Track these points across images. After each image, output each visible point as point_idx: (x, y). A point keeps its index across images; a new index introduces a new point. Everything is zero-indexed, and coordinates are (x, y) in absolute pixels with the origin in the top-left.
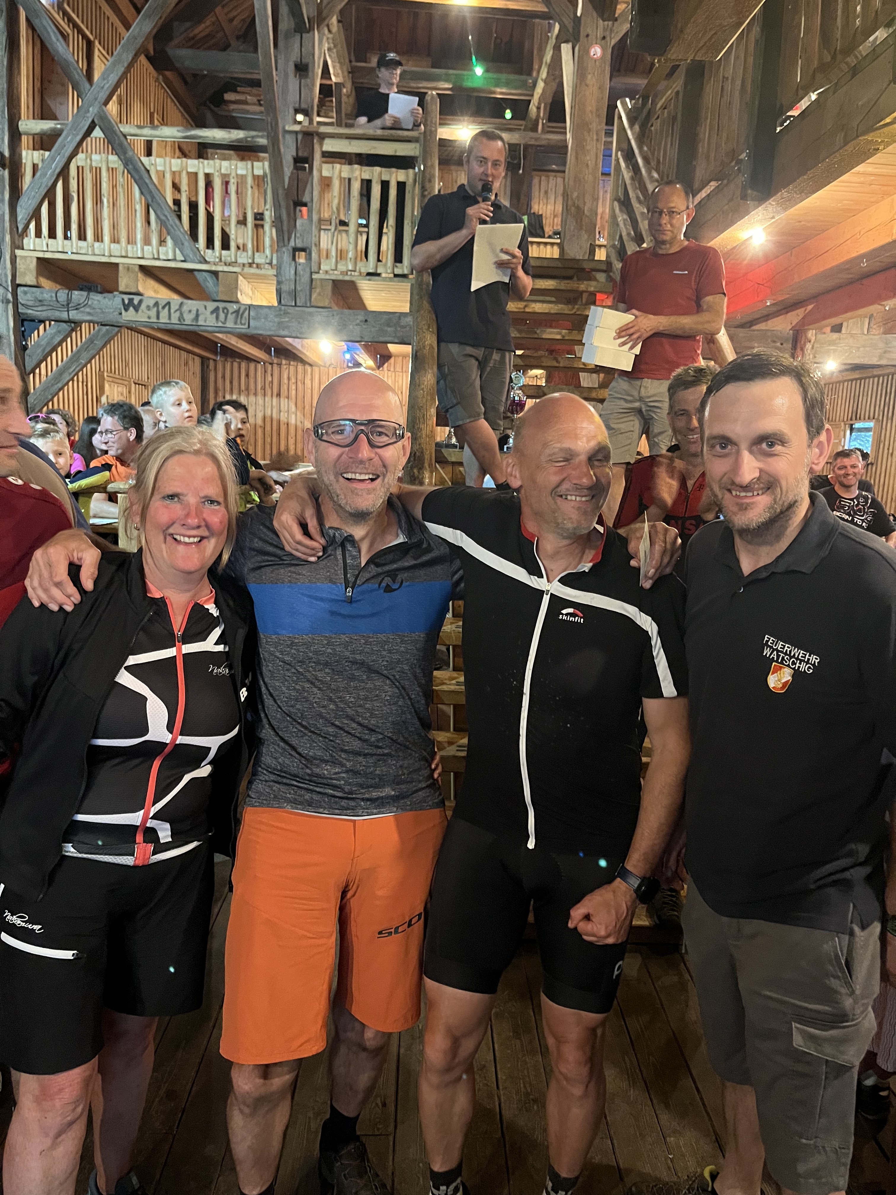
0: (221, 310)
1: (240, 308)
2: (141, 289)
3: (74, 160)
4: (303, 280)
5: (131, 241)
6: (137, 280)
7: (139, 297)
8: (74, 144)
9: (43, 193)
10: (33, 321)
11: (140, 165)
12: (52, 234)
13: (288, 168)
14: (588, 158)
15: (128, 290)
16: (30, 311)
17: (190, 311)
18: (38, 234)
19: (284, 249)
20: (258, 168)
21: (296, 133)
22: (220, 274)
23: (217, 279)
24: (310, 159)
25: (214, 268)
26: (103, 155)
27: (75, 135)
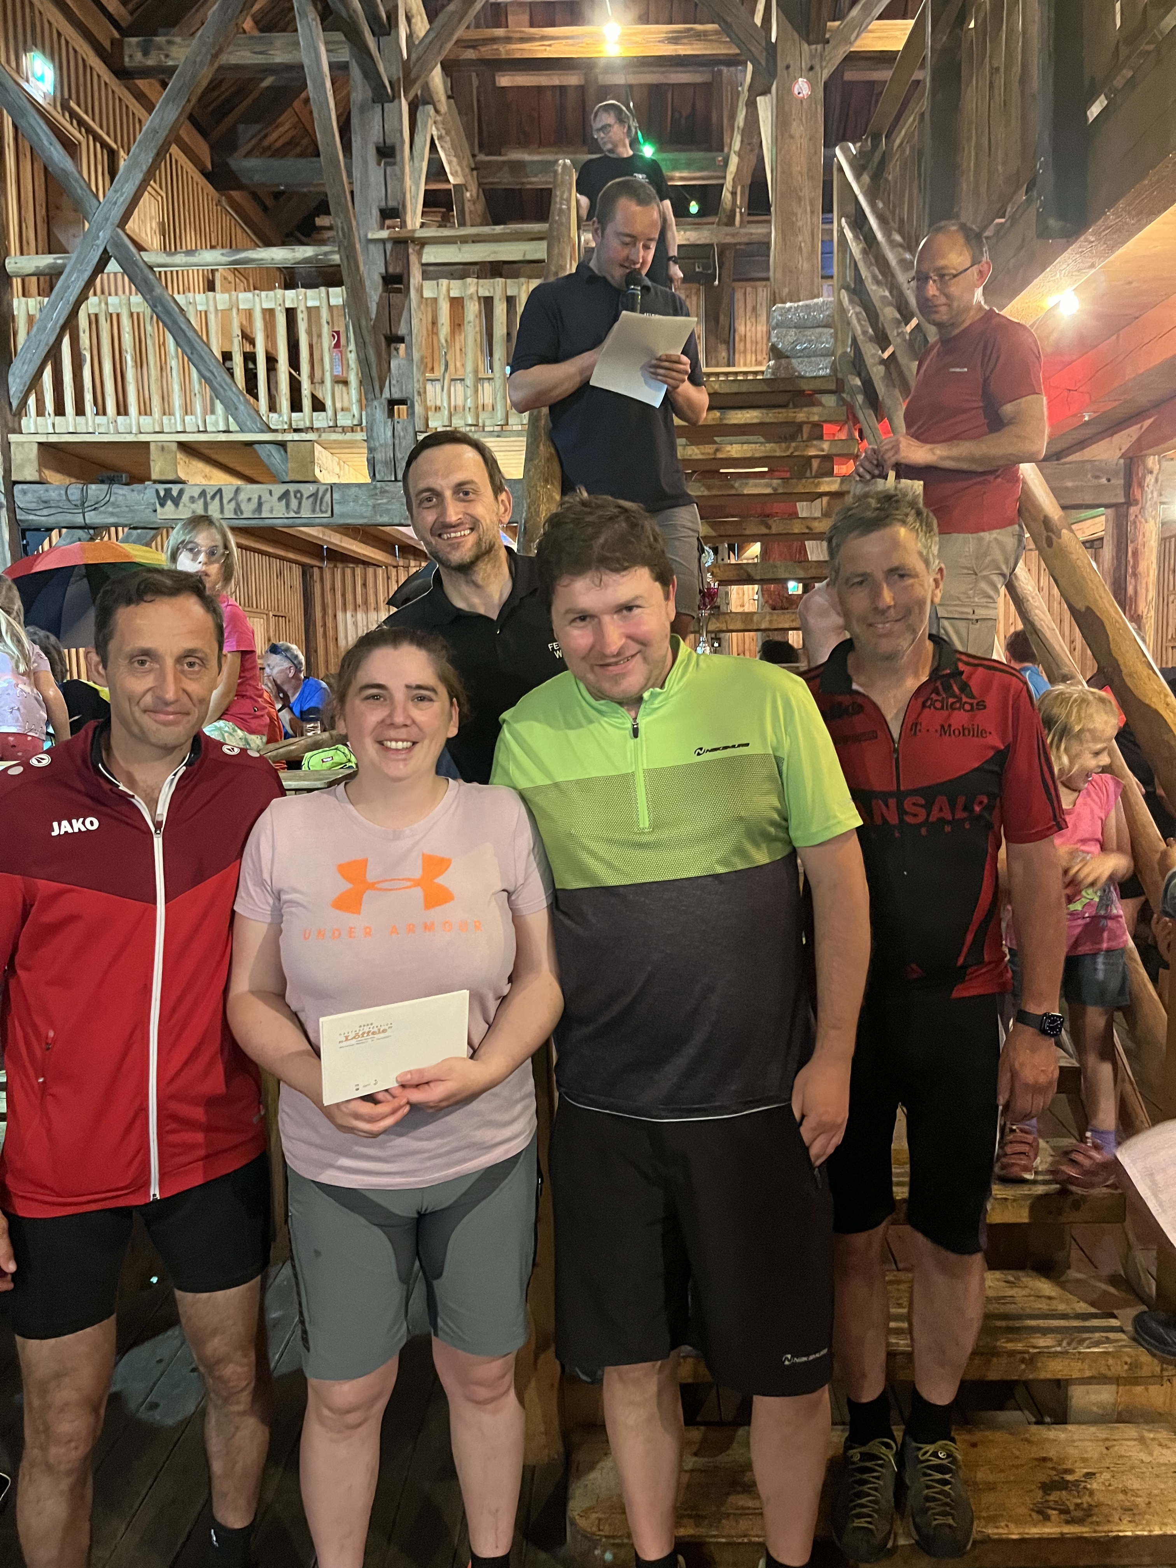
0: (292, 494)
1: (318, 490)
2: (182, 476)
3: (83, 306)
4: (404, 444)
5: (167, 411)
6: (175, 464)
7: (180, 486)
8: (81, 284)
9: (44, 354)
10: (38, 530)
11: (173, 304)
12: (60, 410)
13: (375, 290)
14: (800, 238)
15: (163, 478)
16: (31, 517)
17: (249, 499)
18: (40, 412)
19: (375, 403)
20: (337, 296)
21: (383, 241)
22: (289, 445)
23: (286, 451)
24: (405, 276)
25: (280, 437)
26: (123, 297)
27: (82, 272)
